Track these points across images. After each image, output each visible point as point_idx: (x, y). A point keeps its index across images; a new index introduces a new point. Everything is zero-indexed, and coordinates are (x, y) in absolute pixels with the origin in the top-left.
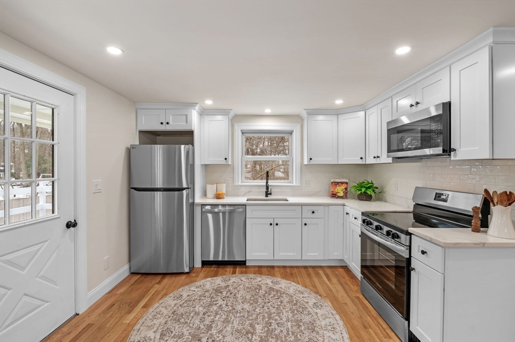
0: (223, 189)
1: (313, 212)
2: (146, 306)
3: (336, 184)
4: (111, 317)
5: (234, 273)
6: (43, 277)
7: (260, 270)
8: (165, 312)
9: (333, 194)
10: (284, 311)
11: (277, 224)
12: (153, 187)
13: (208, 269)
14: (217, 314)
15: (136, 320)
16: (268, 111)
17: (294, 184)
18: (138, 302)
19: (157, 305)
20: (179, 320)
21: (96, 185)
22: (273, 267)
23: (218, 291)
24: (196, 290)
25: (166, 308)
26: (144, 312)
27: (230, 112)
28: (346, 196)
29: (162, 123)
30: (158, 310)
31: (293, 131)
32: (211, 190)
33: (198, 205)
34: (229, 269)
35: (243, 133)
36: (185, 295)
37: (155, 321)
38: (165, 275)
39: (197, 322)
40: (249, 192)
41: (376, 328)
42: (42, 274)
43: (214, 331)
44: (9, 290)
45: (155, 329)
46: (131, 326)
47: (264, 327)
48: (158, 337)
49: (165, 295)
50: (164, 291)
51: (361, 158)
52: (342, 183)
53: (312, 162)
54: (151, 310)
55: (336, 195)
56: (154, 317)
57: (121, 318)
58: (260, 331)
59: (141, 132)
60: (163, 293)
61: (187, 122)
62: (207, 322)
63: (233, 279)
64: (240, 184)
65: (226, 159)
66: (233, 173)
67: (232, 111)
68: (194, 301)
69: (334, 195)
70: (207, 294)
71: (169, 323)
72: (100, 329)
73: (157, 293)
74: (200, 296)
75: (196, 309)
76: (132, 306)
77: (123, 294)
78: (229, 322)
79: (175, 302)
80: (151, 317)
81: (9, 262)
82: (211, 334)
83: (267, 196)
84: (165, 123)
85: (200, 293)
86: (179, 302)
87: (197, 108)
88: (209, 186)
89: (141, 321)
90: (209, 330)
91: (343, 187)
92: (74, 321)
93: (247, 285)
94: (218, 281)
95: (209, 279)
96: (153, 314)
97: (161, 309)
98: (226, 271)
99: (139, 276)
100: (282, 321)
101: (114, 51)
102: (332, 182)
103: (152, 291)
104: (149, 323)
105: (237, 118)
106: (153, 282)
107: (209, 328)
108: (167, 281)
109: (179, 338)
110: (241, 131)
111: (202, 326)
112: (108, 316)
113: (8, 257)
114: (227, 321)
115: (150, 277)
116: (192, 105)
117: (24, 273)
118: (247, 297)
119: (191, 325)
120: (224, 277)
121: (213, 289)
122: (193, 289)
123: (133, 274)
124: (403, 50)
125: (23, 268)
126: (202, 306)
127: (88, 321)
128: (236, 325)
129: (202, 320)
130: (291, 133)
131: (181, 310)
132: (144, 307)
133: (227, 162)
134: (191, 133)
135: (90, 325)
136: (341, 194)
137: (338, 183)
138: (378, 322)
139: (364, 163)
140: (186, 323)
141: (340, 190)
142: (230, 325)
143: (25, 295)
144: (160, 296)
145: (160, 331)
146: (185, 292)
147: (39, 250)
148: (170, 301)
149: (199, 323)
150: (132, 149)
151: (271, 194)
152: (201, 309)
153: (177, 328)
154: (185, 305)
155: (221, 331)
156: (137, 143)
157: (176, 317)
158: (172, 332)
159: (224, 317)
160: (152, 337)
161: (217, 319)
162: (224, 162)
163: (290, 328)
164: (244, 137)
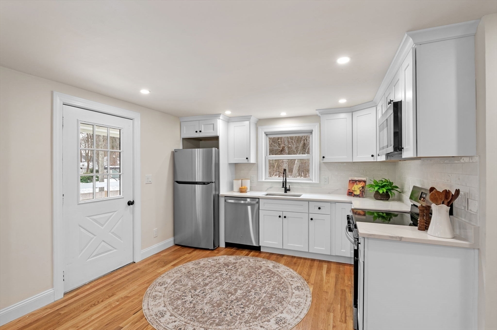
0: (247, 184)
1: (319, 208)
2: (174, 265)
3: (353, 182)
4: (152, 267)
5: (247, 255)
6: (113, 233)
7: (270, 256)
8: (184, 270)
9: (349, 192)
10: (267, 286)
11: (285, 217)
12: (194, 181)
13: (229, 249)
14: (216, 278)
15: (165, 271)
16: (283, 114)
17: (314, 182)
18: (171, 262)
19: (181, 265)
20: (189, 277)
21: (148, 178)
22: (283, 256)
23: (227, 265)
24: (211, 261)
25: (186, 268)
26: (171, 268)
27: (250, 118)
28: (363, 195)
29: (196, 132)
30: (180, 269)
31: (312, 130)
32: (237, 184)
33: (222, 196)
34: (245, 252)
35: (267, 135)
36: (202, 263)
37: (175, 275)
38: (196, 248)
39: (200, 280)
40: (271, 188)
41: (339, 314)
42: (112, 231)
43: (207, 287)
44: (95, 236)
45: (173, 278)
46: (160, 274)
47: (243, 293)
48: (172, 283)
49: (190, 261)
50: (190, 259)
51: (372, 156)
52: (360, 181)
53: (325, 160)
54: (176, 268)
55: (352, 193)
56: (176, 272)
57: (157, 269)
58: (239, 294)
59: (184, 139)
60: (189, 260)
61: (214, 130)
62: (206, 282)
63: (243, 259)
64: (264, 180)
65: (247, 158)
66: (258, 170)
67: (252, 117)
68: (206, 268)
69: (350, 194)
70: (218, 265)
71: (183, 277)
72: (143, 272)
73: (185, 259)
74: (212, 266)
75: (204, 273)
76: (166, 263)
77: (165, 256)
78: (221, 285)
79: (193, 266)
80: (174, 272)
81: (95, 220)
82: (205, 289)
83: (286, 192)
84: (198, 131)
85: (212, 264)
86: (196, 267)
87: (221, 117)
88: (235, 182)
89: (166, 273)
90: (205, 286)
91: (360, 185)
92: (132, 266)
93: (251, 265)
94: (232, 259)
95: (225, 256)
96: (176, 270)
97: (182, 268)
98: (242, 253)
99: (179, 247)
100: (260, 292)
101: (145, 92)
102: (350, 181)
103: (183, 258)
104: (171, 275)
105: (261, 122)
106: (186, 252)
107: (206, 285)
108: (196, 253)
109: (184, 286)
110: (265, 133)
111: (202, 283)
112: (151, 266)
113: (95, 217)
114: (220, 284)
115: (185, 249)
116: (217, 116)
117: (103, 228)
118: (245, 273)
119: (195, 281)
120: (237, 256)
121: (224, 263)
122: (210, 260)
123: (177, 245)
124: (343, 60)
125: (102, 225)
126: (209, 272)
127: (138, 267)
128: (224, 287)
129: (204, 280)
130: (311, 132)
131: (195, 272)
132: (173, 266)
133: (248, 161)
134: (217, 138)
135: (139, 269)
136: (358, 192)
137: (356, 181)
138: (345, 311)
139: (375, 161)
140: (193, 279)
141: (357, 189)
142: (221, 286)
143: (103, 241)
144: (186, 261)
145: (175, 280)
146: (203, 262)
147: (111, 216)
148: (190, 265)
149: (201, 281)
150: (175, 153)
151: (289, 190)
152: (208, 273)
153: (185, 281)
154: (199, 269)
155: (212, 288)
156: (181, 147)
157: (189, 275)
158: (181, 282)
159: (220, 281)
160: (168, 283)
161: (214, 281)
162: (246, 161)
163: (263, 297)
164: (268, 138)
